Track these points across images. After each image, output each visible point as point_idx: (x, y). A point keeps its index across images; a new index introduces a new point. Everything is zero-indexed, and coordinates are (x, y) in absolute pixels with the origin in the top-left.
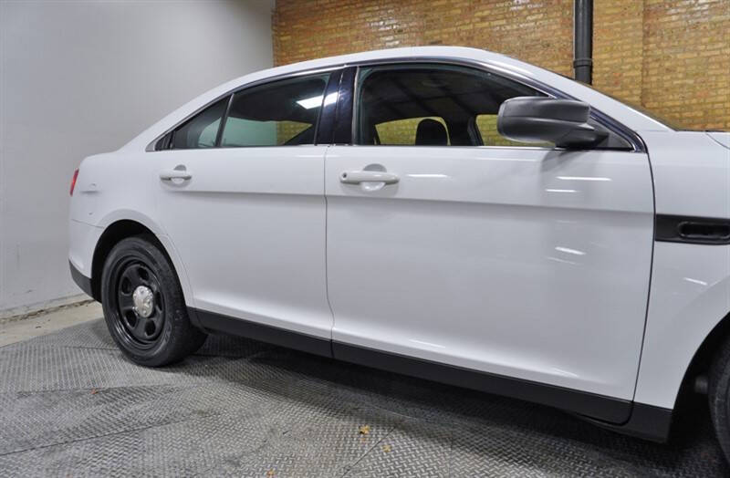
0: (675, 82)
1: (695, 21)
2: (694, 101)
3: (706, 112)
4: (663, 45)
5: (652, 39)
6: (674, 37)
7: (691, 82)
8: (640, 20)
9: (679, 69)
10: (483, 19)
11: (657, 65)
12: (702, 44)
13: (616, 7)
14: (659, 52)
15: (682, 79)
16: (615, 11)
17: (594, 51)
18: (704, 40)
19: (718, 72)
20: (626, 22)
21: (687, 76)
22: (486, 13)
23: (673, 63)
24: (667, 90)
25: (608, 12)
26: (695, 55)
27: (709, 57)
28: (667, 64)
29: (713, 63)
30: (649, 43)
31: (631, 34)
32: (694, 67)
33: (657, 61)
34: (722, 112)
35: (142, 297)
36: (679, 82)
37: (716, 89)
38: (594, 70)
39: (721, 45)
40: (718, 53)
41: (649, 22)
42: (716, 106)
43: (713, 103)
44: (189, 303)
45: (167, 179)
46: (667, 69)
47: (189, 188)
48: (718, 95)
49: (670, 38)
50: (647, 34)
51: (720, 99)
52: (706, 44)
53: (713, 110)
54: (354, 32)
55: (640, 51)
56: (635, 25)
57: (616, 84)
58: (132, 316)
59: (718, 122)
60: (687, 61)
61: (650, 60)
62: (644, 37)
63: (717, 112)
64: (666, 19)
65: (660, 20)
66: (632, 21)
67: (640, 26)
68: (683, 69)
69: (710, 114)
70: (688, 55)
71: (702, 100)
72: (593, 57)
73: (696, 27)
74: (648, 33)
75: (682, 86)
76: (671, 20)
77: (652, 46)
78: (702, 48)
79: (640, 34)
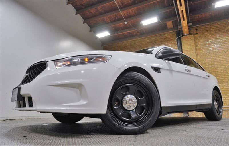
0: (206, 66)
1: (209, 52)
2: (212, 71)
3: (216, 74)
4: (202, 57)
5: (198, 56)
6: (204, 56)
8: (194, 51)
9: (207, 63)
11: (201, 62)
12: (211, 57)
13: (188, 49)
14: (201, 59)
15: (208, 65)
16: (188, 50)
18: (212, 56)
19: (217, 64)
20: (191, 52)
21: (209, 65)
23: (205, 62)
25: (186, 50)
26: (210, 59)
27: (214, 60)
28: (203, 62)
29: (215, 61)
30: (198, 57)
31: (193, 55)
32: (211, 63)
33: (201, 61)
34: (220, 74)
36: (208, 66)
37: (217, 68)
39: (216, 57)
40: (216, 59)
41: (197, 52)
42: (218, 72)
43: (217, 71)
46: (204, 63)
48: (218, 69)
49: (203, 56)
51: (219, 70)
52: (213, 57)
53: (218, 73)
55: (196, 59)
56: (193, 53)
59: (220, 76)
60: (209, 61)
61: (199, 61)
62: (196, 56)
63: (219, 74)
64: (201, 51)
65: (200, 51)
66: (192, 52)
67: (195, 53)
68: (208, 63)
69: (217, 74)
70: (209, 60)
71: (214, 71)
73: (209, 53)
74: (197, 54)
75: (208, 67)
76: (203, 51)
77: (199, 58)
78: (212, 58)
79: (195, 55)
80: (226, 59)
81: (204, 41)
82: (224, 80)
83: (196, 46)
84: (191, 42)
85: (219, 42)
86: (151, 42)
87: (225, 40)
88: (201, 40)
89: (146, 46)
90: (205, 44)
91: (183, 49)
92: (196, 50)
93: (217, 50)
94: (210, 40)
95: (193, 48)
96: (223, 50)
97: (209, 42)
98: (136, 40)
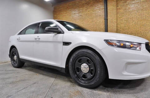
2: (126, 25)
3: (128, 27)
5: (118, 14)
7: (125, 22)
8: (116, 11)
9: (123, 20)
10: (89, 11)
11: (119, 19)
13: (111, 9)
14: (120, 17)
17: (108, 16)
18: (127, 14)
19: (130, 20)
20: (113, 11)
21: (125, 21)
22: (89, 10)
24: (121, 23)
28: (121, 19)
29: (129, 18)
31: (114, 13)
32: (126, 19)
34: (131, 27)
35: (15, 57)
37: (130, 23)
38: (108, 20)
39: (130, 15)
41: (118, 11)
44: (20, 58)
45: (18, 39)
47: (20, 40)
49: (121, 14)
50: (117, 13)
51: (131, 25)
54: (67, 14)
55: (116, 16)
57: (112, 22)
58: (14, 60)
64: (120, 10)
70: (125, 17)
72: (108, 18)
75: (124, 23)
76: (121, 11)
77: (118, 15)
78: (127, 16)
79: (116, 13)
80: (137, 16)
81: (123, 3)
82: (133, 32)
83: (118, 6)
84: (114, 3)
85: (133, 4)
86: (86, 3)
87: (138, 2)
88: (121, 2)
89: (83, 6)
90: (124, 5)
91: (108, 8)
92: (117, 9)
93: (131, 10)
94: (128, 2)
95: (115, 8)
96: (136, 9)
97: (127, 3)
98: (76, 2)
